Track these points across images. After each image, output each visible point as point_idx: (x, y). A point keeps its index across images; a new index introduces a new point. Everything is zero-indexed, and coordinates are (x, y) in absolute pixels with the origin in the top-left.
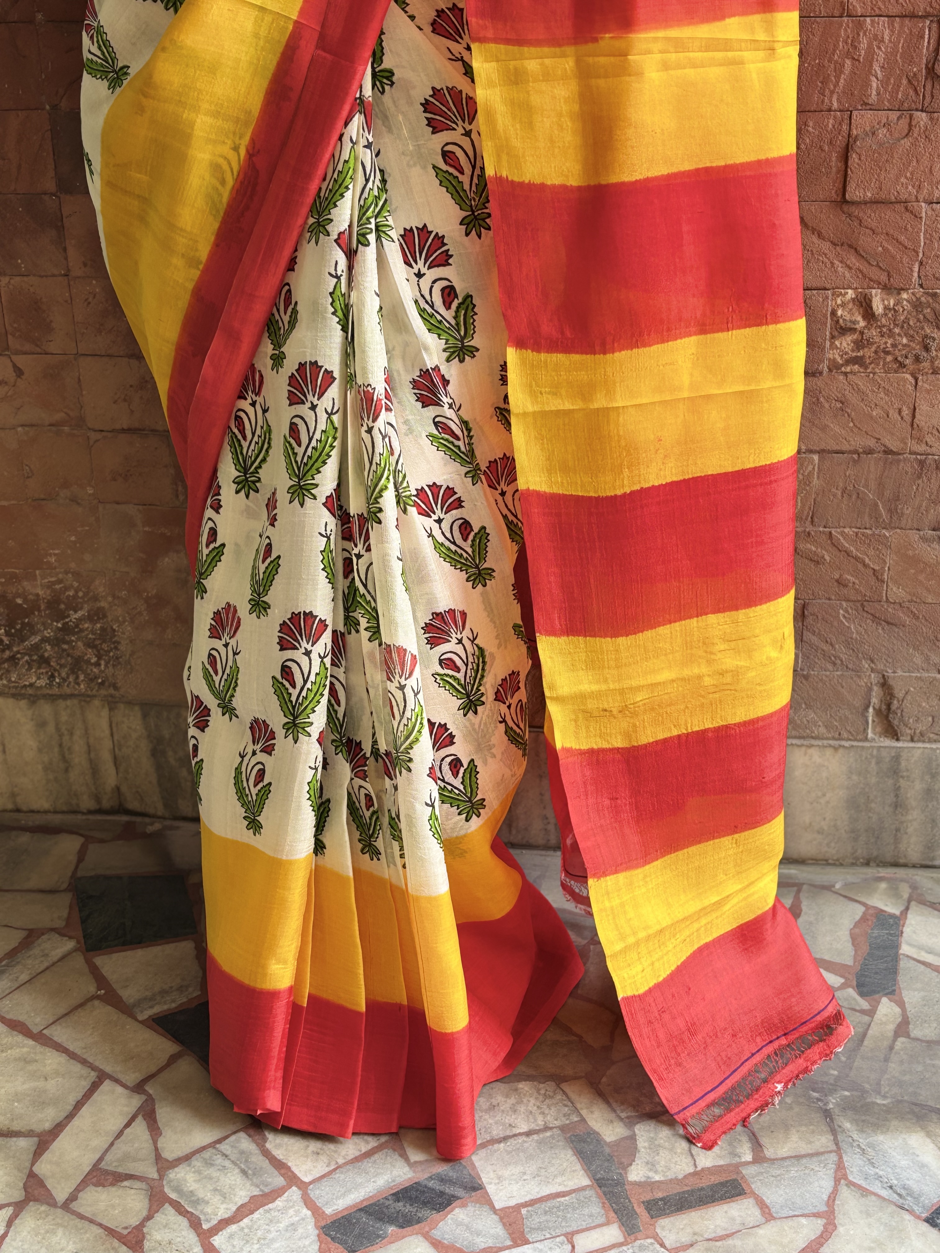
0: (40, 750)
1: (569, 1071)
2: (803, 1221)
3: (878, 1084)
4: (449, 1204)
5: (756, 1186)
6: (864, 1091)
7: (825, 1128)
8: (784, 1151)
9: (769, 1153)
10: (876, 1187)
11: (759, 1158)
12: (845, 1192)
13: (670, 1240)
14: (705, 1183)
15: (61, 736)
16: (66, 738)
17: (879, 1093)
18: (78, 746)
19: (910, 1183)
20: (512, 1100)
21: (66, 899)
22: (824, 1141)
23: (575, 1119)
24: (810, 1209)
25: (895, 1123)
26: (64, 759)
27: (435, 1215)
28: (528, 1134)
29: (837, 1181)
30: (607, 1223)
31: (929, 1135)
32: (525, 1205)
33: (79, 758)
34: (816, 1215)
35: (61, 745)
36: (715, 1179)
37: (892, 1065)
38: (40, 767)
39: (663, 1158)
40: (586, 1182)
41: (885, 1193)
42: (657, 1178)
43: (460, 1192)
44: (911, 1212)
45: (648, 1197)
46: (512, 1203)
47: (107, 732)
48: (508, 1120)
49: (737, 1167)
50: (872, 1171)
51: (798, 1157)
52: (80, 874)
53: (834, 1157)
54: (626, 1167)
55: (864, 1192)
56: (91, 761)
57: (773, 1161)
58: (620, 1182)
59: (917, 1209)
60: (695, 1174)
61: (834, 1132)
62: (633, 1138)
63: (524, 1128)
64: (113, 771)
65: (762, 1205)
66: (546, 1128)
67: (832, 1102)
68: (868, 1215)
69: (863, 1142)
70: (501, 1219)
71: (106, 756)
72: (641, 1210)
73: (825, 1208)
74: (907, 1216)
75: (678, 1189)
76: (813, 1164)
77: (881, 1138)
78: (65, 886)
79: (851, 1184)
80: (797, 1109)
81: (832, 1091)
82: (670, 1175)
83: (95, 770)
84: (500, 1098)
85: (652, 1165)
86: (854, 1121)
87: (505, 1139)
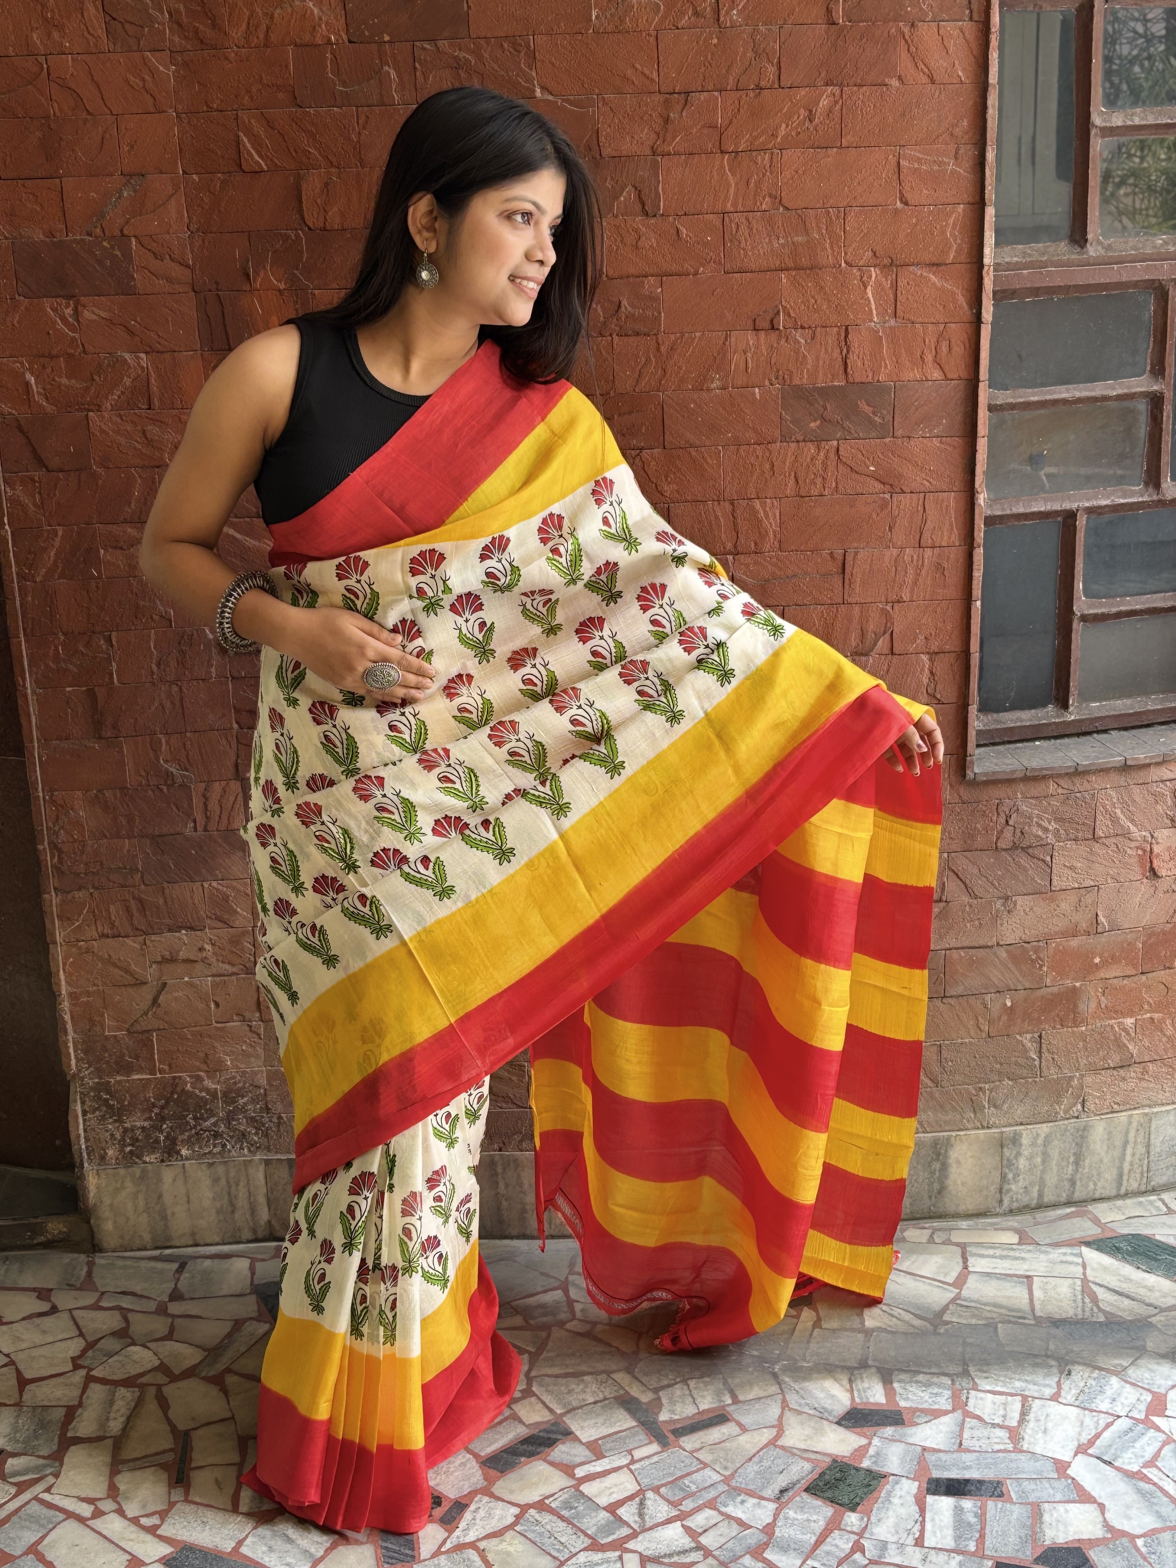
0: (214, 1199)
1: (614, 1367)
2: (765, 1430)
3: (804, 1355)
4: (554, 1443)
5: (736, 1416)
6: (796, 1361)
7: (773, 1382)
8: (751, 1397)
9: (741, 1398)
10: (806, 1410)
11: (736, 1401)
12: (788, 1414)
13: (689, 1447)
14: (705, 1417)
15: (230, 1187)
16: (233, 1188)
17: (804, 1360)
18: (242, 1193)
19: (826, 1405)
20: (581, 1387)
21: (253, 1299)
22: (774, 1389)
23: (622, 1392)
24: (769, 1424)
25: (815, 1375)
26: (232, 1204)
27: (547, 1450)
28: (595, 1403)
29: (783, 1409)
30: (650, 1443)
31: (836, 1380)
32: (600, 1439)
33: (242, 1202)
34: (773, 1427)
35: (229, 1194)
36: (711, 1415)
37: (811, 1345)
38: (214, 1211)
39: (678, 1408)
40: (634, 1424)
41: (811, 1412)
42: (676, 1417)
43: (560, 1437)
44: (827, 1420)
45: (673, 1427)
46: (592, 1438)
47: (263, 1182)
48: (580, 1397)
49: (723, 1408)
50: (803, 1402)
51: (759, 1399)
52: (256, 1282)
53: (780, 1396)
54: (657, 1414)
55: (800, 1413)
56: (251, 1203)
57: (744, 1402)
58: (655, 1422)
59: (831, 1418)
60: (699, 1413)
61: (779, 1384)
62: (659, 1399)
63: (592, 1400)
64: (266, 1209)
65: (739, 1424)
66: (605, 1399)
67: (777, 1368)
68: (802, 1424)
69: (797, 1387)
70: (587, 1447)
71: (262, 1200)
72: (669, 1435)
73: (776, 1423)
74: (825, 1422)
75: (690, 1422)
76: (768, 1401)
77: (807, 1384)
78: (248, 1291)
79: (790, 1409)
80: (756, 1374)
81: (776, 1362)
82: (684, 1415)
83: (253, 1211)
84: (573, 1386)
85: (673, 1412)
86: (789, 1377)
87: (581, 1407)
